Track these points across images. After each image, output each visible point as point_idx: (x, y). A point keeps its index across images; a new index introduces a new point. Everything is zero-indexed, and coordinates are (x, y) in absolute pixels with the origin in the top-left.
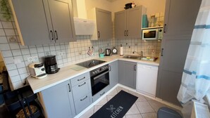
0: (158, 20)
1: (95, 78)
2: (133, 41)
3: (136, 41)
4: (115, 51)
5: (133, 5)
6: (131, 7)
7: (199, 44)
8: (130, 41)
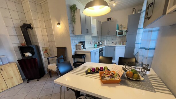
0: (123, 27)
1: (101, 52)
2: (111, 37)
3: (113, 37)
4: (101, 43)
5: (112, 19)
6: (111, 20)
7: (139, 34)
8: (109, 37)
